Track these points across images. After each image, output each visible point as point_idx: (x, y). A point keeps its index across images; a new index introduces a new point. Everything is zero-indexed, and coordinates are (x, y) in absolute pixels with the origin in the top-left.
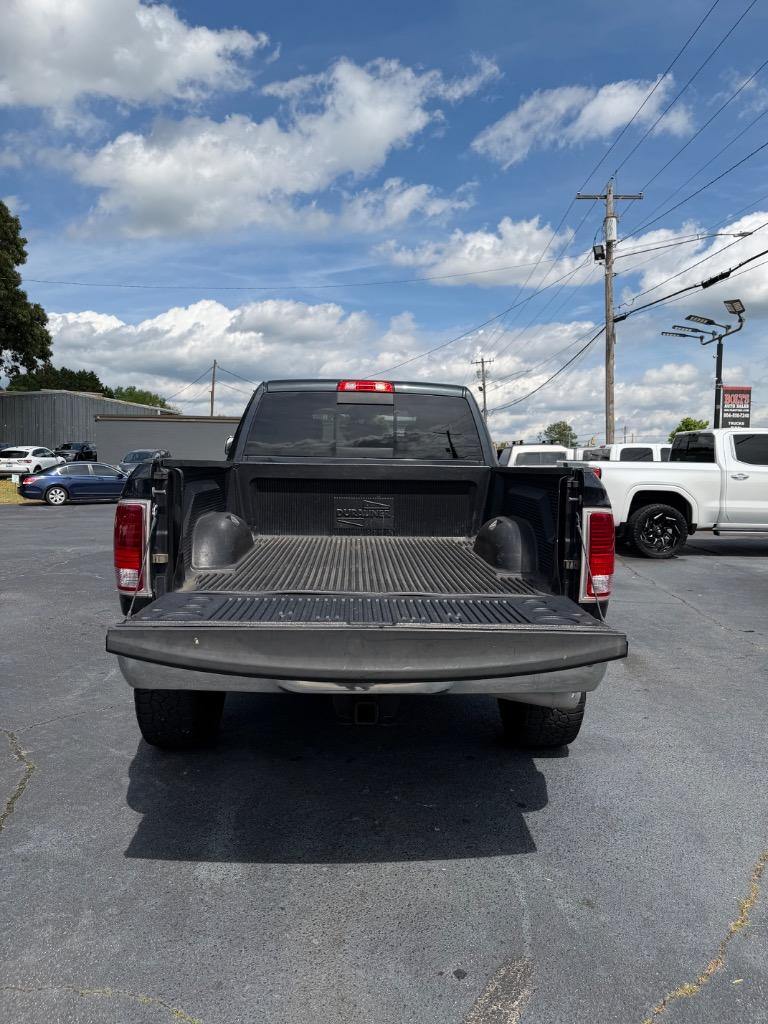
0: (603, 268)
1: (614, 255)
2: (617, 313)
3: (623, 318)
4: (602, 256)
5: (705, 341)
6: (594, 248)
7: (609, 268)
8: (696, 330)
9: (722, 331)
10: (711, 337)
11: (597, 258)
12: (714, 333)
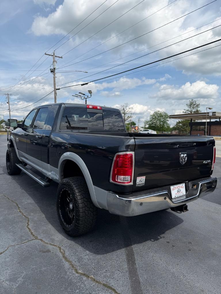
0: (53, 75)
1: (56, 72)
2: (57, 88)
3: (59, 89)
4: (53, 72)
5: (82, 99)
6: (50, 69)
7: (54, 75)
8: (80, 96)
9: (87, 97)
10: (84, 98)
11: (51, 72)
12: (84, 97)
